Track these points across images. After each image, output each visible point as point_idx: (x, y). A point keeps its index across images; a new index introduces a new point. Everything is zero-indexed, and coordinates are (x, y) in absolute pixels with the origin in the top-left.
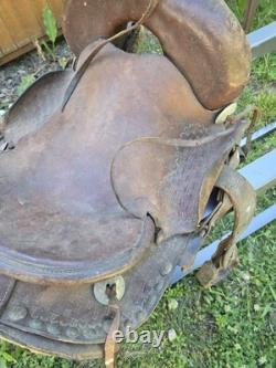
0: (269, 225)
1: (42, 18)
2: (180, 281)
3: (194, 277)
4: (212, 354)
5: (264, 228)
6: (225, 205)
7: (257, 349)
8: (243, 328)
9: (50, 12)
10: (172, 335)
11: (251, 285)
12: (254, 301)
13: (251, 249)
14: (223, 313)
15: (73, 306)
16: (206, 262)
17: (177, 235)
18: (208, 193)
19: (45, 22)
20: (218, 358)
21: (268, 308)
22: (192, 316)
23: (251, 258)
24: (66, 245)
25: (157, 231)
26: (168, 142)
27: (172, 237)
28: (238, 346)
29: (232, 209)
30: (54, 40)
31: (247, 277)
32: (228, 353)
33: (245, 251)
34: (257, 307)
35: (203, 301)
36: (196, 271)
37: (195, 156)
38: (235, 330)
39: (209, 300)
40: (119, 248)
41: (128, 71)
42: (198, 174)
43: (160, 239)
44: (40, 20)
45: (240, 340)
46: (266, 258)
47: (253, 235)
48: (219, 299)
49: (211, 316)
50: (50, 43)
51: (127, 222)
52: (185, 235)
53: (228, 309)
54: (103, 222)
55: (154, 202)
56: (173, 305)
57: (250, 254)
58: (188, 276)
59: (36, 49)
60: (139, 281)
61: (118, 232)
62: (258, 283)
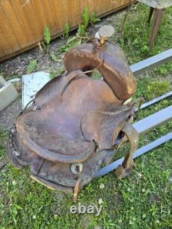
0: (153, 149)
1: (43, 32)
2: (106, 174)
3: (113, 173)
4: (119, 211)
5: (151, 151)
6: (125, 139)
7: (142, 211)
8: (136, 200)
9: (48, 29)
10: (101, 201)
11: (141, 179)
12: (143, 187)
13: (143, 161)
14: (126, 192)
15: (63, 173)
16: (120, 165)
17: (104, 150)
18: (118, 134)
19: (45, 34)
20: (122, 214)
21: (148, 191)
22: (111, 192)
23: (143, 165)
24: (63, 149)
25: (97, 147)
26: (103, 113)
27: (102, 150)
28: (132, 208)
29: (128, 141)
30: (48, 42)
31: (140, 175)
32: (127, 212)
33: (140, 162)
34: (143, 190)
35: (117, 185)
36: (114, 170)
37: (114, 118)
38: (132, 201)
39: (120, 185)
40: (82, 152)
41: (89, 84)
42: (114, 125)
43: (97, 150)
44: (42, 32)
45: (134, 206)
46: (150, 166)
47: (144, 154)
48: (125, 185)
49: (121, 193)
50: (46, 44)
51: (85, 143)
52: (108, 150)
53: (129, 189)
54: (76, 142)
55: (96, 136)
56: (102, 186)
57: (143, 164)
58: (110, 172)
59: (38, 46)
60: (88, 166)
61: (82, 146)
62: (145, 178)
